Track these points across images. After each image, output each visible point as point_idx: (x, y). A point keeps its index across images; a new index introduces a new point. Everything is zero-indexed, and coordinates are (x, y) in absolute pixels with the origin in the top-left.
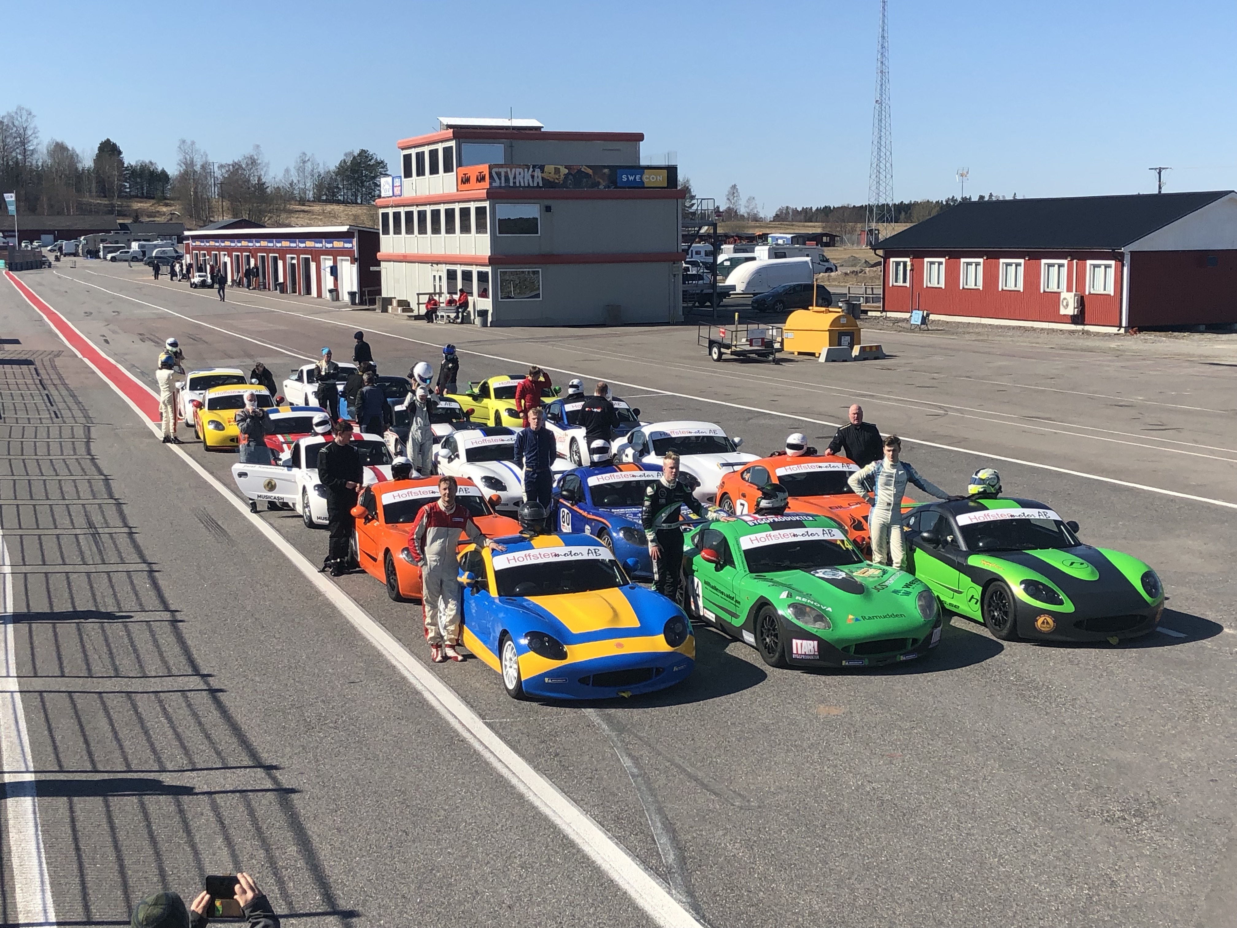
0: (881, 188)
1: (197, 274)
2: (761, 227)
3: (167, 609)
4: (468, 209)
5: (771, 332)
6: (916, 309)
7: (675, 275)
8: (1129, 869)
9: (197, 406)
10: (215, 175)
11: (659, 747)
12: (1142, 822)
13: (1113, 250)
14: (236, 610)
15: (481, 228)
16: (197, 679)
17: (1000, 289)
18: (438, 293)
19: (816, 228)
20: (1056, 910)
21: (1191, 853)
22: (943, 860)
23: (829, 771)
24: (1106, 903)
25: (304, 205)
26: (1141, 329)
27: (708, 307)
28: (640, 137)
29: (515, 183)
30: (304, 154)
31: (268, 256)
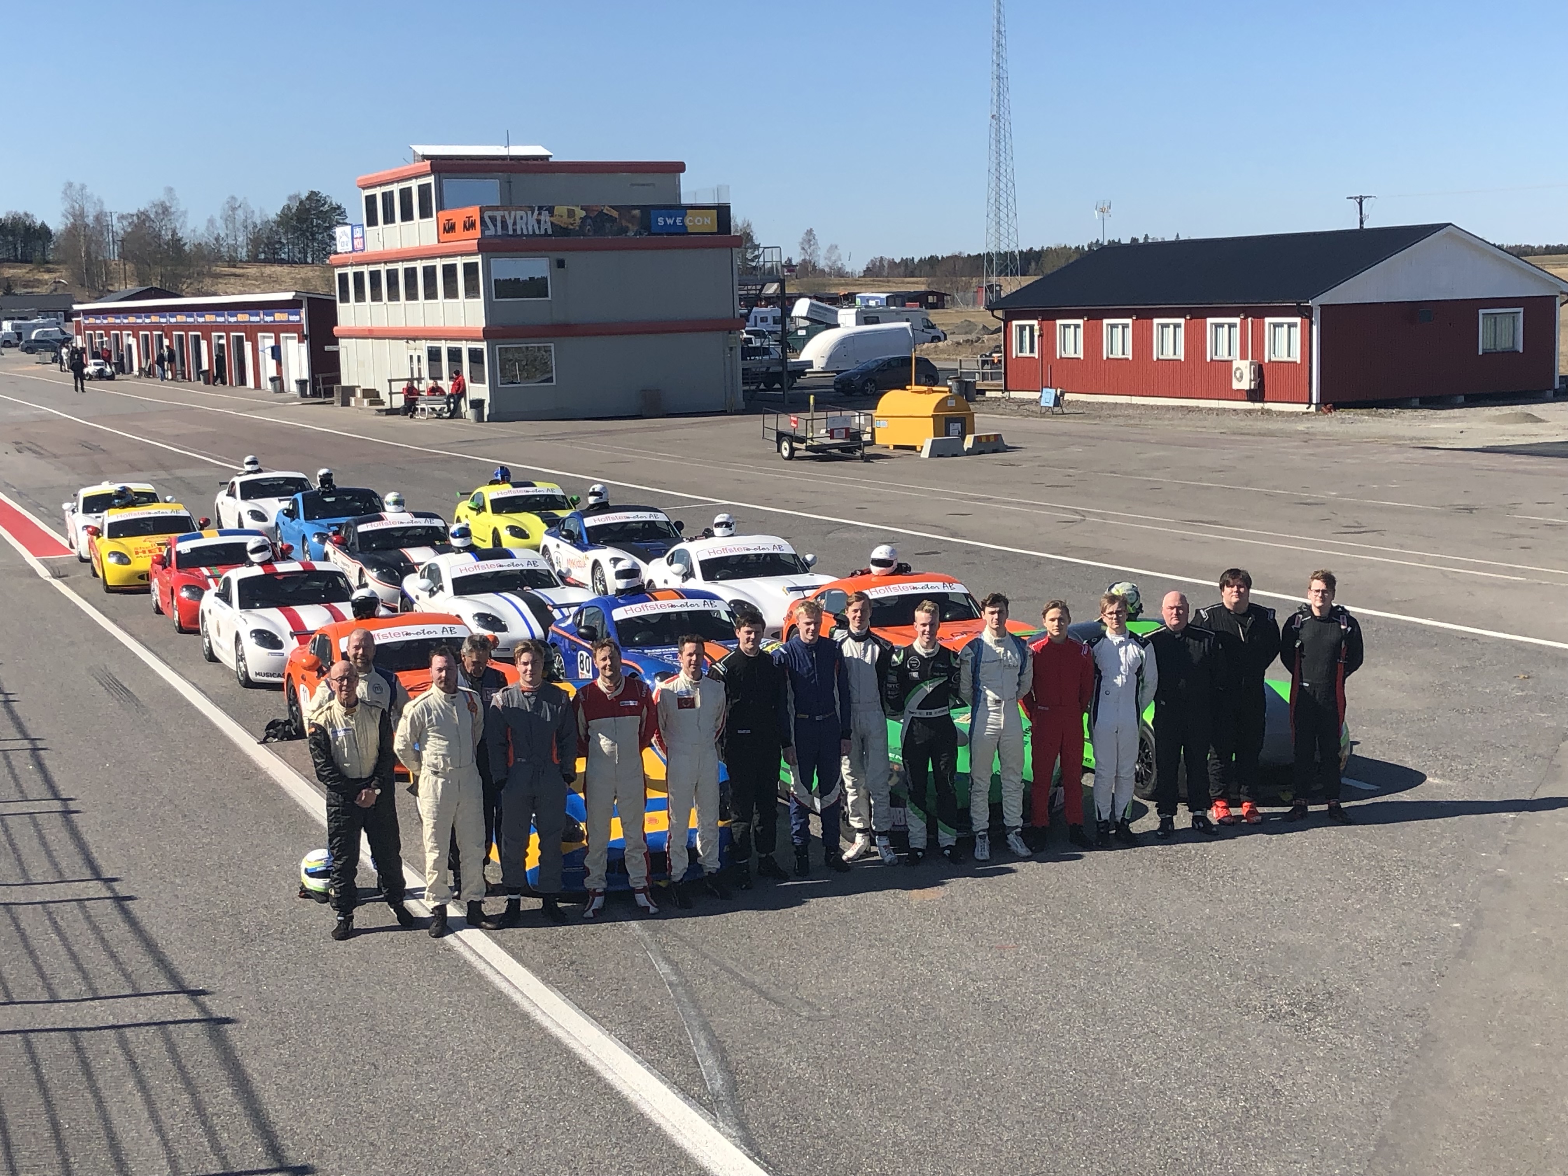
0: (1002, 230)
1: (92, 361)
2: (847, 284)
3: (57, 797)
4: (454, 266)
5: (858, 420)
6: (1047, 387)
7: (731, 349)
8: (1297, 1075)
9: (92, 534)
10: (114, 229)
11: (705, 948)
12: (1315, 1017)
13: (1299, 304)
14: (148, 796)
15: (471, 291)
16: (99, 884)
17: (1155, 359)
18: (417, 379)
19: (919, 285)
20: (1203, 1128)
21: (1376, 1052)
22: (1064, 1072)
23: (922, 969)
24: (1266, 1116)
25: (234, 267)
26: (1336, 406)
27: (777, 390)
28: (680, 167)
29: (515, 230)
30: (233, 198)
31: (187, 336)
